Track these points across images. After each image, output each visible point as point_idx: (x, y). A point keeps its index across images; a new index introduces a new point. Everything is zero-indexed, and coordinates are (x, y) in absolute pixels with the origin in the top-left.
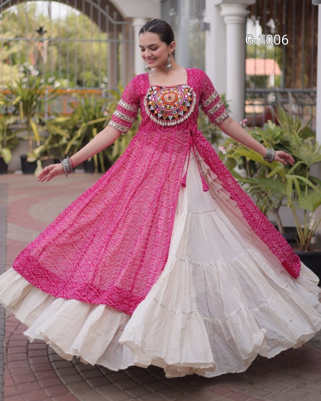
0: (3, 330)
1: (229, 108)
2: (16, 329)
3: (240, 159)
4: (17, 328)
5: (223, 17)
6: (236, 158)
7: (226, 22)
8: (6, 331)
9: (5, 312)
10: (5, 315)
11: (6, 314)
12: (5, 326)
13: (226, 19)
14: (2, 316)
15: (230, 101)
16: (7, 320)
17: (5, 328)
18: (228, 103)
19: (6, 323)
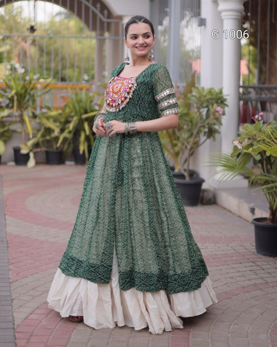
0: (14, 344)
1: (225, 103)
2: (28, 342)
3: (257, 155)
4: (29, 340)
5: (220, 13)
6: (253, 154)
7: (223, 18)
8: (17, 345)
9: (14, 321)
10: (14, 324)
11: (16, 322)
12: (16, 339)
13: (223, 14)
14: (11, 326)
15: (228, 95)
16: (17, 330)
17: (16, 341)
18: (225, 97)
19: (16, 334)
